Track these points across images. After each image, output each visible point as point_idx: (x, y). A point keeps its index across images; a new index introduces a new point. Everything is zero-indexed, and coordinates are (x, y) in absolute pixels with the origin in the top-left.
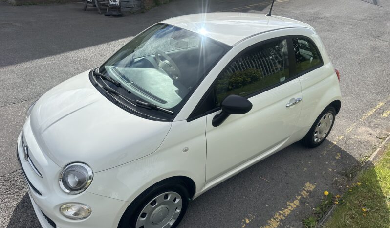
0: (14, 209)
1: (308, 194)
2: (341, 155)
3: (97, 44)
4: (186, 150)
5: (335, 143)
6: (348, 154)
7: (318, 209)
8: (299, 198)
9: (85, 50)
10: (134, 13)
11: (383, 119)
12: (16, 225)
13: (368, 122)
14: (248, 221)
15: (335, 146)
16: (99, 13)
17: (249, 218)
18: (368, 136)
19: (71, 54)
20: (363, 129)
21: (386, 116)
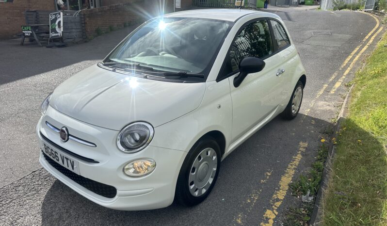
0: (41, 207)
1: (304, 149)
2: (315, 121)
3: (52, 70)
4: (220, 107)
5: (306, 114)
6: (320, 120)
7: (319, 157)
8: (300, 152)
9: (41, 75)
10: (77, 43)
11: (332, 95)
12: (52, 219)
13: (322, 98)
14: (269, 174)
15: (307, 116)
16: (40, 46)
17: (269, 172)
18: (328, 107)
19: (28, 80)
20: (321, 103)
21: (333, 93)
